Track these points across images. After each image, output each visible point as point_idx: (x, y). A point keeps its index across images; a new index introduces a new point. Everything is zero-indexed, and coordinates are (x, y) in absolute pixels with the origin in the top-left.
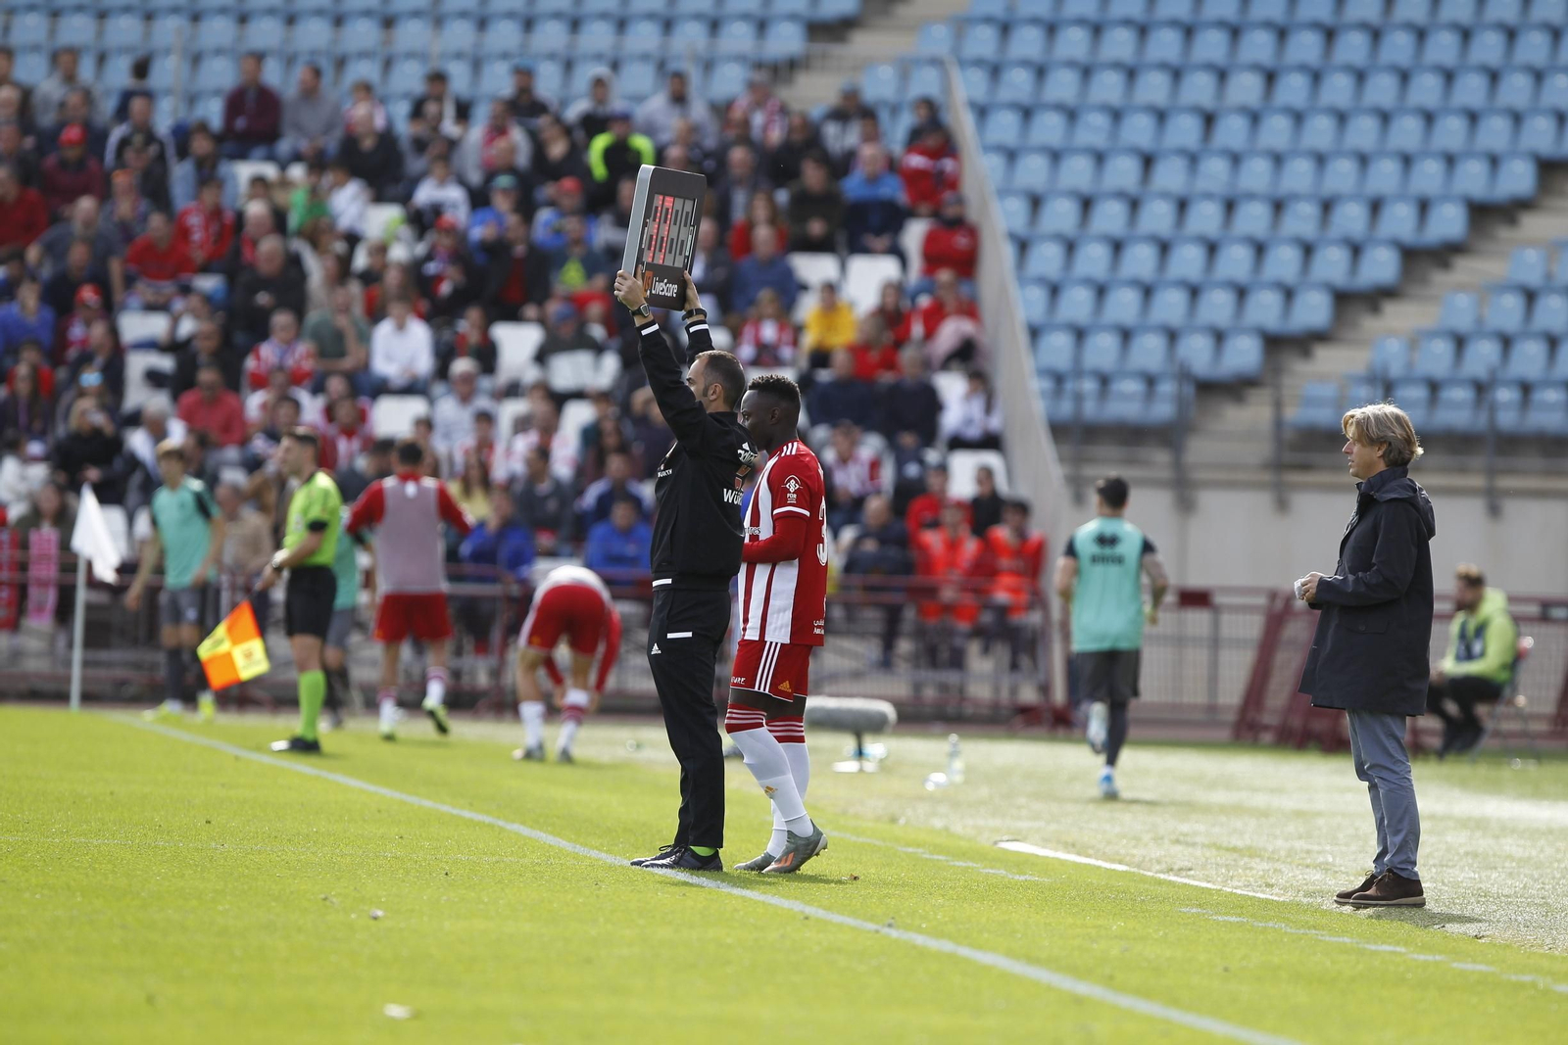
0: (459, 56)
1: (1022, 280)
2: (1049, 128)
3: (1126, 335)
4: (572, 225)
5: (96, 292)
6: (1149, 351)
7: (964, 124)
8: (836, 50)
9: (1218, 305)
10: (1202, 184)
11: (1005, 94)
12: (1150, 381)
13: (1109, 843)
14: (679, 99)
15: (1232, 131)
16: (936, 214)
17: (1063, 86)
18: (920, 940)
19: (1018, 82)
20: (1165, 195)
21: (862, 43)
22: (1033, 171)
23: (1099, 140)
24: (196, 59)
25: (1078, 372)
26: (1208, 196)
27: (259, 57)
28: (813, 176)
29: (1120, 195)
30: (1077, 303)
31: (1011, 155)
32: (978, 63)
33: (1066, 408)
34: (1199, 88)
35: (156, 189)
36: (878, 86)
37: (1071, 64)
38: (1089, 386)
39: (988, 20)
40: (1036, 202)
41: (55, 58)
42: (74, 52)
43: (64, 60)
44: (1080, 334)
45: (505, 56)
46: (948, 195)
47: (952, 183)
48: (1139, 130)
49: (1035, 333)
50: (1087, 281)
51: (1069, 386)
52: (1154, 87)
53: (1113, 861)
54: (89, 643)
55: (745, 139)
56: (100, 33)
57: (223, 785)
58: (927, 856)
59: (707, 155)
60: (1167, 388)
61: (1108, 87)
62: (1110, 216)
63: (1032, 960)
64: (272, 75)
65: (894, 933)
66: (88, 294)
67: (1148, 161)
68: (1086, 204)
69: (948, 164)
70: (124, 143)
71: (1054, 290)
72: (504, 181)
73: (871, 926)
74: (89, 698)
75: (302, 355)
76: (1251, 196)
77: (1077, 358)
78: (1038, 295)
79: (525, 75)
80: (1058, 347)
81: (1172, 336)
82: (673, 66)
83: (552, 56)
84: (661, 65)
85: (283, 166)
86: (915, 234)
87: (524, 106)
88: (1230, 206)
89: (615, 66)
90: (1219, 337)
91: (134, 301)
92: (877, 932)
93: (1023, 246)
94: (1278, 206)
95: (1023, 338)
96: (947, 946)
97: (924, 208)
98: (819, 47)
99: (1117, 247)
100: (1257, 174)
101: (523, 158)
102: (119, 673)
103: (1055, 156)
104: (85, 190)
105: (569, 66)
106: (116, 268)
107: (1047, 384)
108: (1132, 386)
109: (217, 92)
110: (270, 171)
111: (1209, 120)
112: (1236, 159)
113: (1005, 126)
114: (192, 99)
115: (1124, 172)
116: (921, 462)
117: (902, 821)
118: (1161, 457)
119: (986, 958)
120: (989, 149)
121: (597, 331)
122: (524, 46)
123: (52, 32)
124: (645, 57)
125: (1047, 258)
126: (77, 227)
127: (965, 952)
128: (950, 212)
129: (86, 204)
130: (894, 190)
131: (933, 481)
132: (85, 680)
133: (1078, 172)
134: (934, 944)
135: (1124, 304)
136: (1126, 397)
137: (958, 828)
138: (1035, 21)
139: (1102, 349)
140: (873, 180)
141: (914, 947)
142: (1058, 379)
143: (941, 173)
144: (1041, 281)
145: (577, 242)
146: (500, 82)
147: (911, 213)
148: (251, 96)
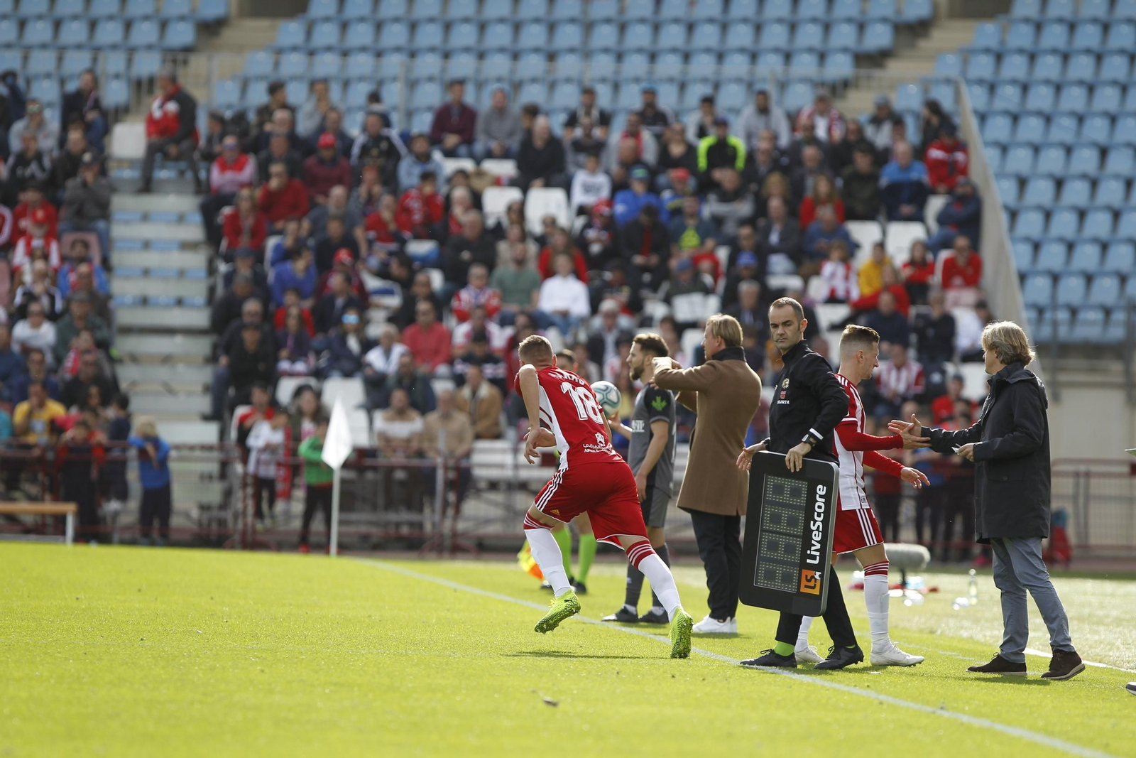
0: (603, 80)
1: (1014, 240)
2: (1031, 128)
3: (1089, 278)
4: (688, 203)
5: (350, 255)
6: (1106, 289)
7: (969, 127)
8: (877, 73)
11: (999, 104)
12: (1107, 312)
13: (1091, 647)
14: (764, 110)
16: (950, 192)
17: (1041, 98)
18: (965, 719)
19: (1009, 96)
20: (1116, 176)
21: (895, 68)
22: (1020, 160)
23: (1068, 138)
24: (412, 85)
25: (1055, 306)
27: (461, 82)
28: (862, 162)
29: (1084, 176)
30: (1053, 256)
31: (1004, 149)
32: (980, 82)
33: (1046, 332)
36: (908, 100)
37: (1047, 82)
38: (1063, 315)
39: (987, 51)
40: (1022, 183)
41: (313, 84)
42: (325, 81)
43: (318, 86)
44: (1055, 278)
45: (637, 80)
46: (961, 179)
47: (963, 170)
48: (1097, 129)
49: (1023, 277)
50: (1061, 240)
51: (1048, 315)
52: (1108, 98)
53: (1096, 661)
55: (812, 140)
56: (344, 67)
57: (448, 610)
58: (960, 657)
59: (783, 152)
60: (1119, 316)
61: (1075, 98)
62: (1076, 193)
63: (1050, 734)
64: (469, 97)
65: (946, 714)
66: (344, 255)
67: (1104, 152)
68: (1059, 184)
69: (960, 156)
70: (365, 148)
71: (1037, 247)
72: (639, 173)
73: (928, 709)
74: (344, 549)
75: (490, 297)
77: (1054, 295)
78: (1025, 250)
79: (650, 94)
80: (1039, 287)
81: (1123, 279)
82: (759, 86)
83: (671, 80)
84: (750, 85)
85: (478, 162)
86: (936, 204)
87: (651, 115)
89: (717, 86)
92: (934, 713)
93: (1013, 215)
95: (1015, 280)
96: (986, 723)
97: (942, 188)
98: (864, 72)
99: (1082, 214)
102: (363, 529)
103: (1036, 149)
104: (339, 181)
105: (683, 87)
106: (359, 233)
107: (1033, 314)
108: (1095, 316)
109: (429, 109)
110: (468, 165)
113: (999, 128)
114: (410, 114)
115: (1086, 160)
116: (943, 372)
117: (939, 632)
118: (1116, 367)
119: (1015, 732)
120: (988, 144)
121: (708, 279)
122: (651, 72)
123: (310, 66)
124: (739, 80)
125: (1031, 223)
126: (332, 209)
127: (999, 727)
128: (960, 190)
129: (338, 191)
130: (920, 173)
131: (951, 386)
132: (340, 535)
133: (1053, 160)
134: (976, 722)
135: (1087, 256)
136: (1090, 323)
137: (980, 637)
138: (1021, 51)
139: (1072, 289)
140: (906, 168)
141: (962, 724)
142: (1040, 311)
143: (955, 163)
144: (1027, 239)
145: (693, 215)
146: (632, 99)
147: (933, 192)
148: (455, 112)
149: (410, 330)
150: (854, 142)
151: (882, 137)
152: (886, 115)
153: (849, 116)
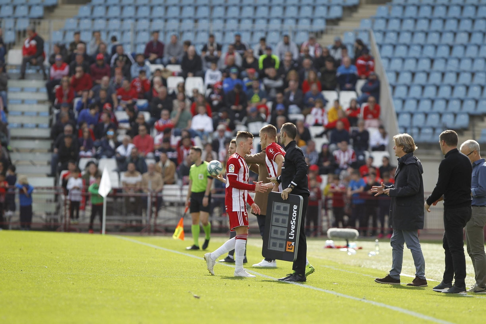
0: (218, 31)
1: (394, 99)
2: (401, 51)
3: (426, 115)
4: (255, 83)
5: (110, 106)
6: (434, 120)
7: (375, 51)
8: (335, 27)
9: (455, 106)
10: (449, 68)
11: (387, 41)
12: (434, 129)
14: (287, 43)
15: (458, 51)
16: (367, 78)
17: (405, 38)
18: (374, 303)
19: (392, 37)
20: (438, 71)
21: (343, 25)
22: (397, 64)
23: (417, 55)
24: (136, 33)
25: (412, 127)
26: (451, 71)
27: (157, 32)
28: (329, 66)
29: (424, 71)
30: (411, 105)
31: (390, 60)
32: (379, 31)
34: (448, 38)
35: (127, 74)
36: (349, 39)
37: (408, 31)
38: (415, 130)
39: (382, 18)
40: (398, 74)
41: (94, 33)
42: (99, 31)
44: (412, 115)
45: (233, 31)
47: (372, 69)
48: (429, 51)
49: (398, 115)
50: (414, 98)
51: (409, 131)
52: (434, 38)
54: (108, 214)
55: (308, 56)
56: (107, 25)
57: (153, 257)
58: (372, 277)
59: (295, 62)
60: (439, 131)
61: (420, 38)
62: (421, 78)
63: (409, 309)
64: (161, 38)
65: (365, 301)
66: (107, 106)
67: (432, 61)
68: (413, 74)
69: (371, 63)
70: (116, 59)
71: (404, 101)
72: (234, 70)
73: (358, 299)
74: (108, 231)
76: (465, 71)
77: (411, 123)
78: (399, 103)
79: (238, 36)
80: (405, 119)
81: (441, 115)
82: (285, 33)
83: (247, 31)
84: (281, 33)
85: (165, 66)
86: (361, 83)
87: (239, 46)
88: (458, 75)
89: (267, 33)
90: (455, 115)
91: (120, 108)
92: (360, 301)
93: (394, 88)
94: (473, 74)
95: (394, 116)
96: (383, 305)
97: (363, 76)
98: (329, 27)
99: (423, 87)
100: (466, 65)
101: (239, 62)
102: (116, 223)
103: (403, 60)
104: (105, 74)
105: (252, 33)
106: (114, 97)
107: (403, 130)
108: (429, 131)
109: (144, 43)
110: (161, 67)
111: (451, 48)
112: (460, 60)
113: (388, 51)
114: (135, 45)
115: (425, 64)
116: (364, 155)
117: (363, 266)
118: (438, 153)
119: (395, 309)
120: (383, 58)
121: (263, 116)
122: (238, 27)
123: (93, 25)
124: (276, 31)
125: (401, 91)
126: (103, 86)
127: (388, 307)
128: (371, 77)
129: (105, 79)
130: (354, 70)
131: (368, 161)
132: (107, 225)
133: (410, 65)
134: (379, 305)
135: (425, 106)
136: (427, 134)
137: (380, 268)
138: (397, 18)
139: (419, 119)
140: (348, 68)
141: (373, 305)
142: (406, 129)
143: (369, 66)
144: (400, 98)
145: (257, 88)
146: (231, 39)
147: (360, 78)
148: (155, 44)
149: (136, 138)
150: (326, 57)
151: (337, 55)
152: (339, 45)
153: (323, 46)
